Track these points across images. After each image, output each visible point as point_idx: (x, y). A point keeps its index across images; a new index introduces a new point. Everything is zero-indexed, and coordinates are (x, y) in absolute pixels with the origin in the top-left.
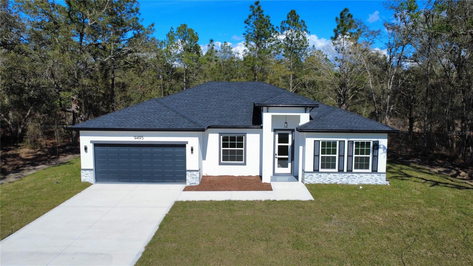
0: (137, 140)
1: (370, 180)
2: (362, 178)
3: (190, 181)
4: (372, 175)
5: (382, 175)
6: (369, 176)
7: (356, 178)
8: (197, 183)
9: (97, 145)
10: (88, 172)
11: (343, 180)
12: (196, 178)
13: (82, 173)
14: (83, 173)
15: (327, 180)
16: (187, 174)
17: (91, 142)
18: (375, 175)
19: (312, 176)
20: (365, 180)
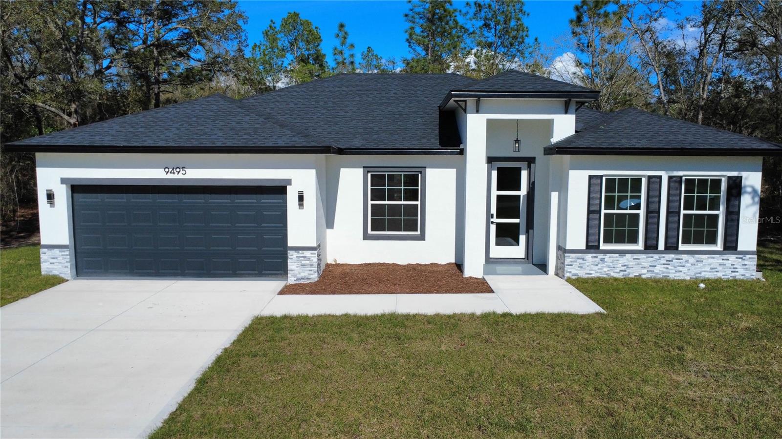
0: (170, 176)
1: (720, 268)
2: (700, 264)
3: (296, 272)
4: (725, 257)
5: (748, 256)
6: (717, 260)
7: (687, 264)
8: (311, 277)
9: (77, 189)
10: (56, 251)
11: (657, 270)
12: (311, 265)
13: (42, 256)
14: (45, 256)
15: (618, 271)
16: (289, 257)
17: (63, 181)
18: (732, 258)
19: (583, 259)
20: (708, 269)
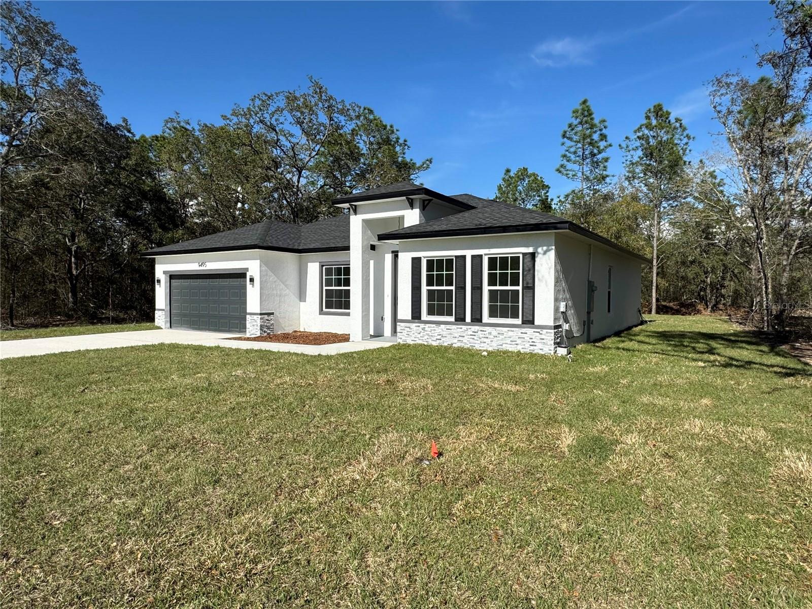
0: (200, 268)
1: (519, 341)
2: (501, 337)
3: (250, 330)
4: (524, 330)
5: (545, 331)
6: (517, 333)
7: (490, 336)
8: (257, 333)
9: (172, 276)
10: (162, 313)
11: (465, 340)
12: (257, 325)
13: (156, 313)
15: (435, 339)
16: (247, 319)
17: (165, 272)
18: (530, 331)
19: (409, 327)
20: (509, 342)
